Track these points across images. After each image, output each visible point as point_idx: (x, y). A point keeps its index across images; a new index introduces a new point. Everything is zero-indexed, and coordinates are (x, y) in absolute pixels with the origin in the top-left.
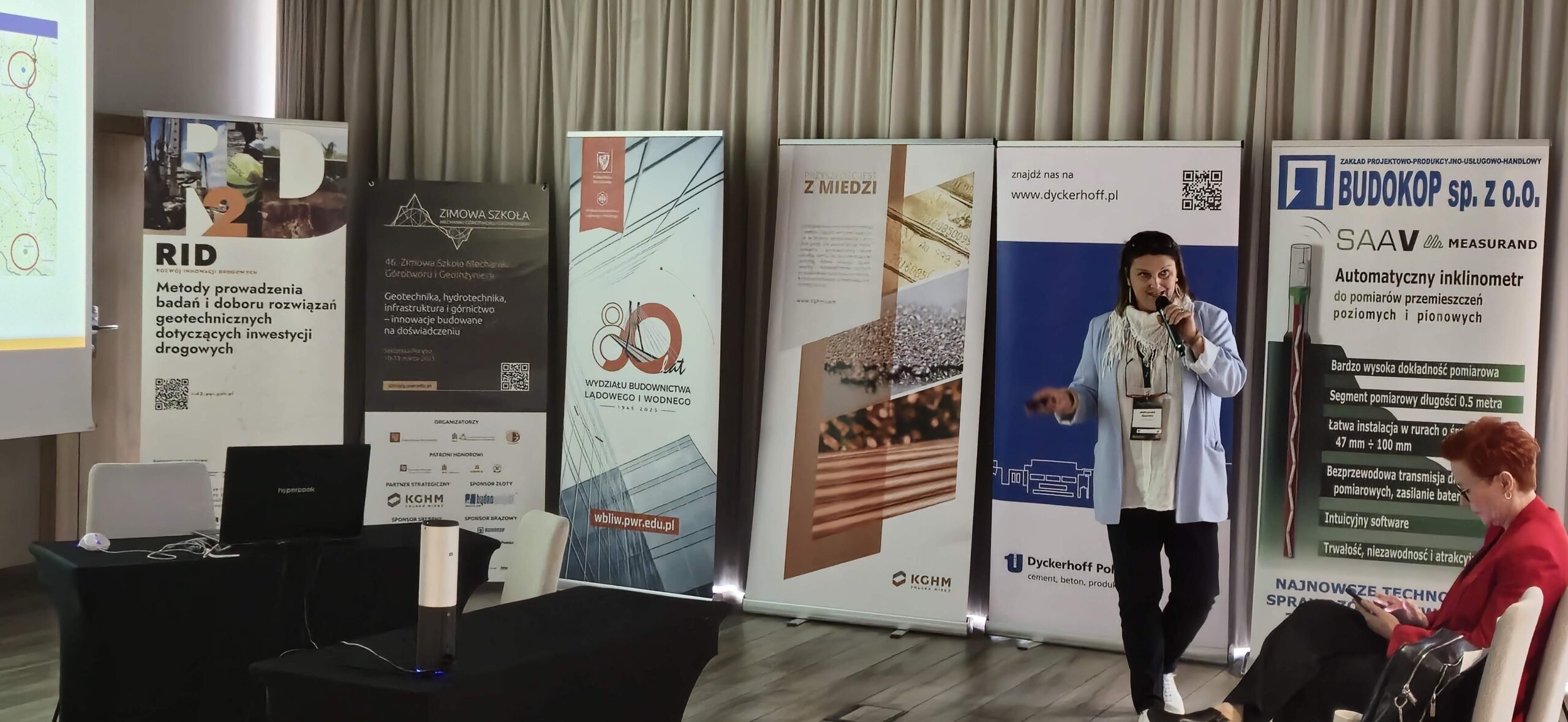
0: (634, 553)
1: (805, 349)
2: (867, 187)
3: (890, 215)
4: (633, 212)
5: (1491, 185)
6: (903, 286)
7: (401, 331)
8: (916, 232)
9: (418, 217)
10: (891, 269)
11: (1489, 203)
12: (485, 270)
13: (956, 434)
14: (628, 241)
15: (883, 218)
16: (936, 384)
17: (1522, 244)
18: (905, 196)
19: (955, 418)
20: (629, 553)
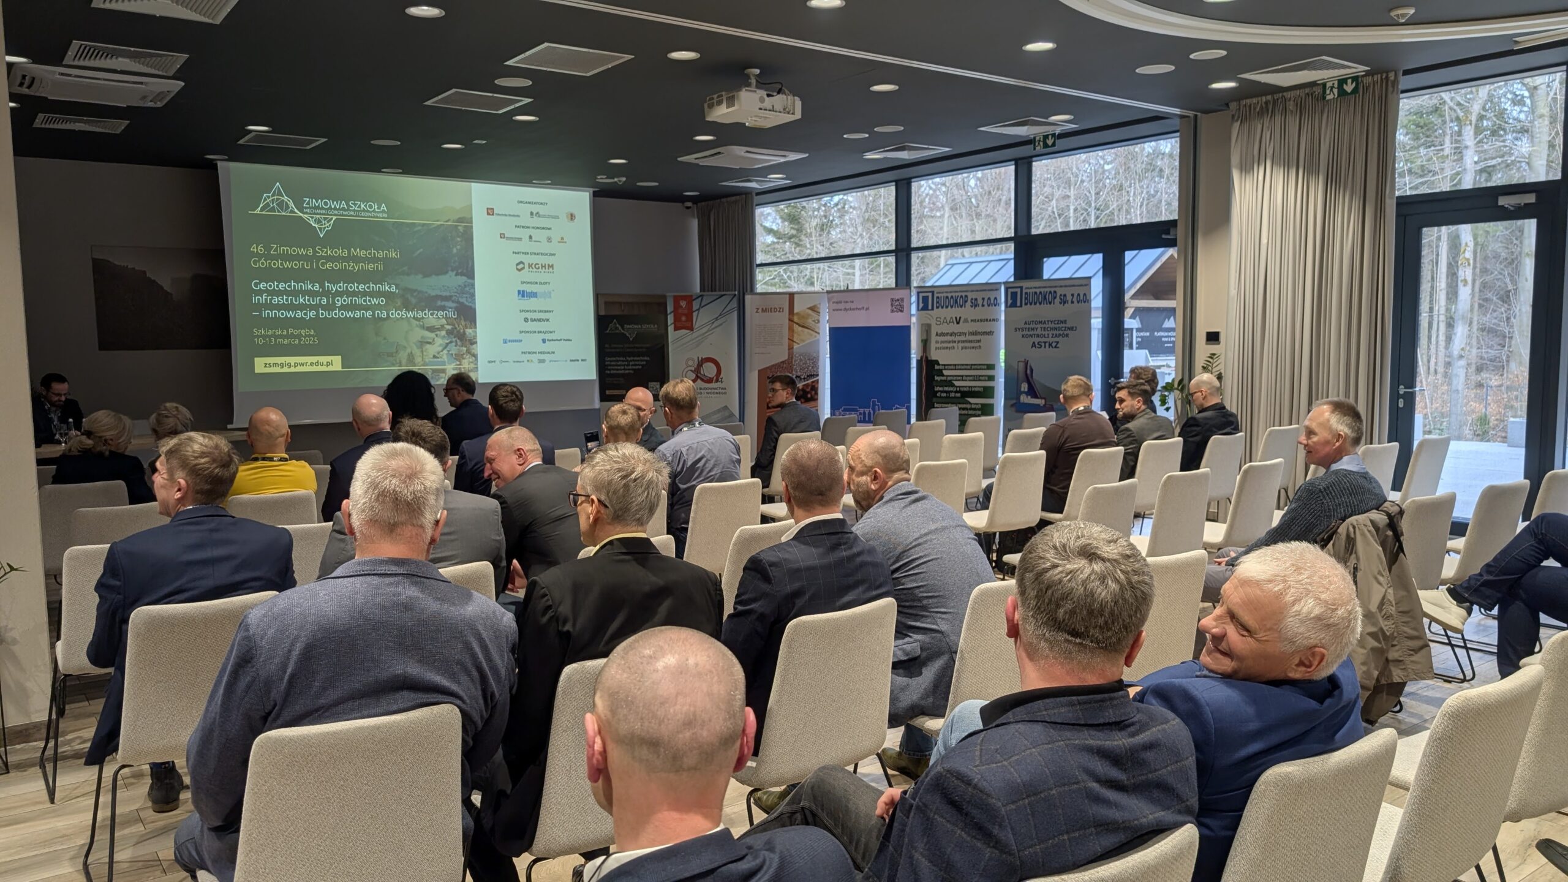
1: (761, 372)
2: (781, 310)
3: (790, 320)
4: (696, 325)
5: (983, 299)
6: (796, 346)
7: (612, 372)
8: (800, 325)
9: (617, 328)
10: (791, 340)
11: (983, 306)
12: (642, 348)
13: (817, 399)
14: (695, 335)
15: (787, 321)
16: (809, 381)
17: (994, 320)
18: (795, 311)
19: (817, 393)
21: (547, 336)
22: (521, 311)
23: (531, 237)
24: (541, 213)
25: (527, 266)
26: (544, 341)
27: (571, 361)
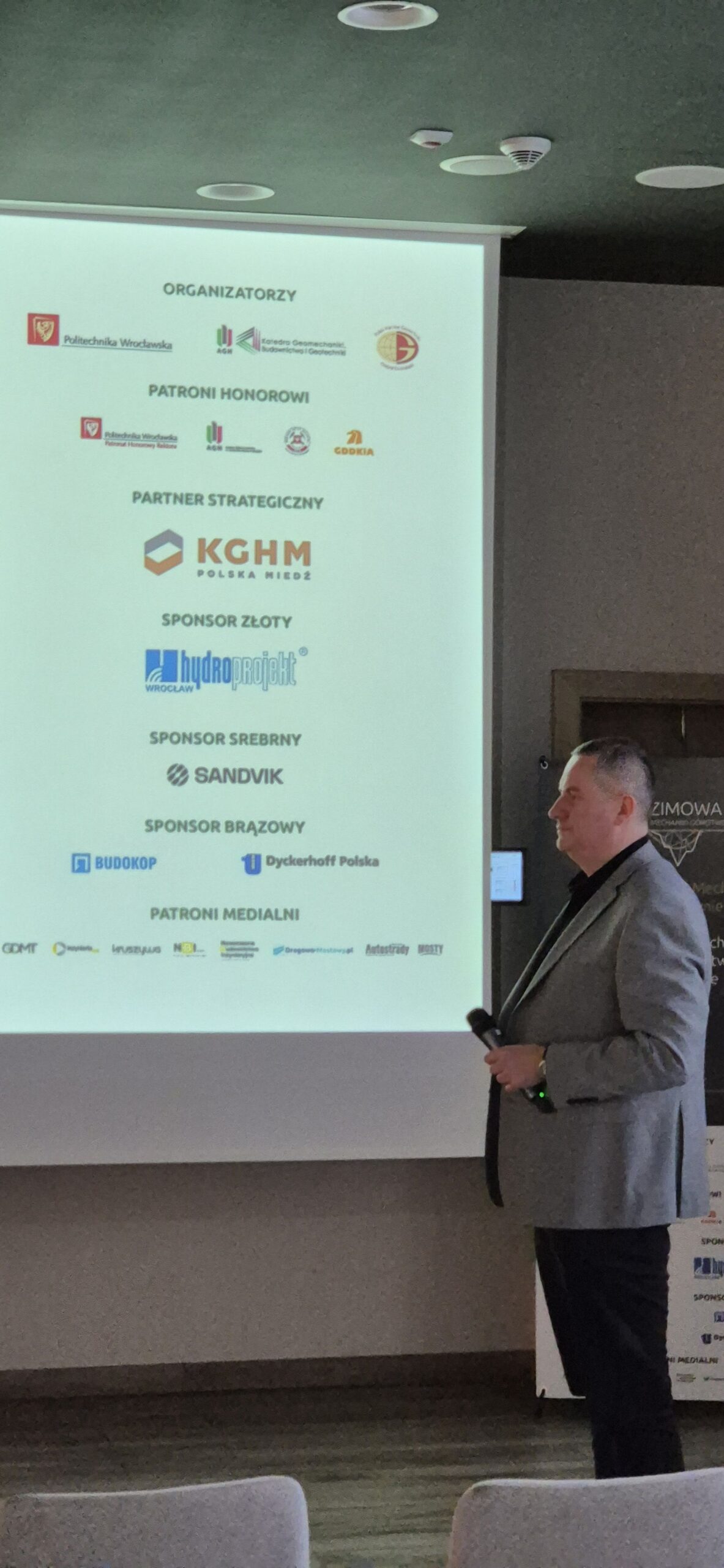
21: (265, 845)
22: (158, 738)
23: (215, 433)
24: (265, 335)
25: (191, 551)
26: (252, 864)
27: (371, 950)
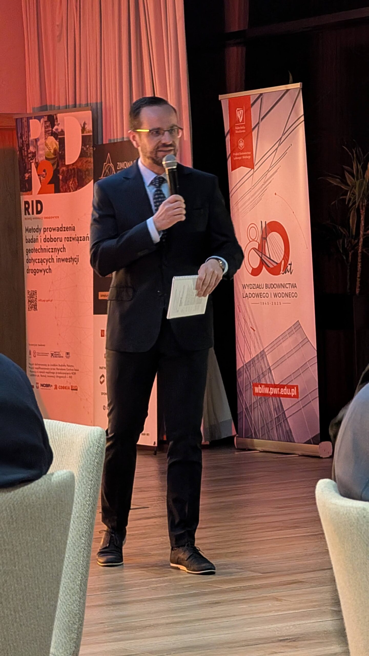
0: (277, 414)
20: (275, 416)
